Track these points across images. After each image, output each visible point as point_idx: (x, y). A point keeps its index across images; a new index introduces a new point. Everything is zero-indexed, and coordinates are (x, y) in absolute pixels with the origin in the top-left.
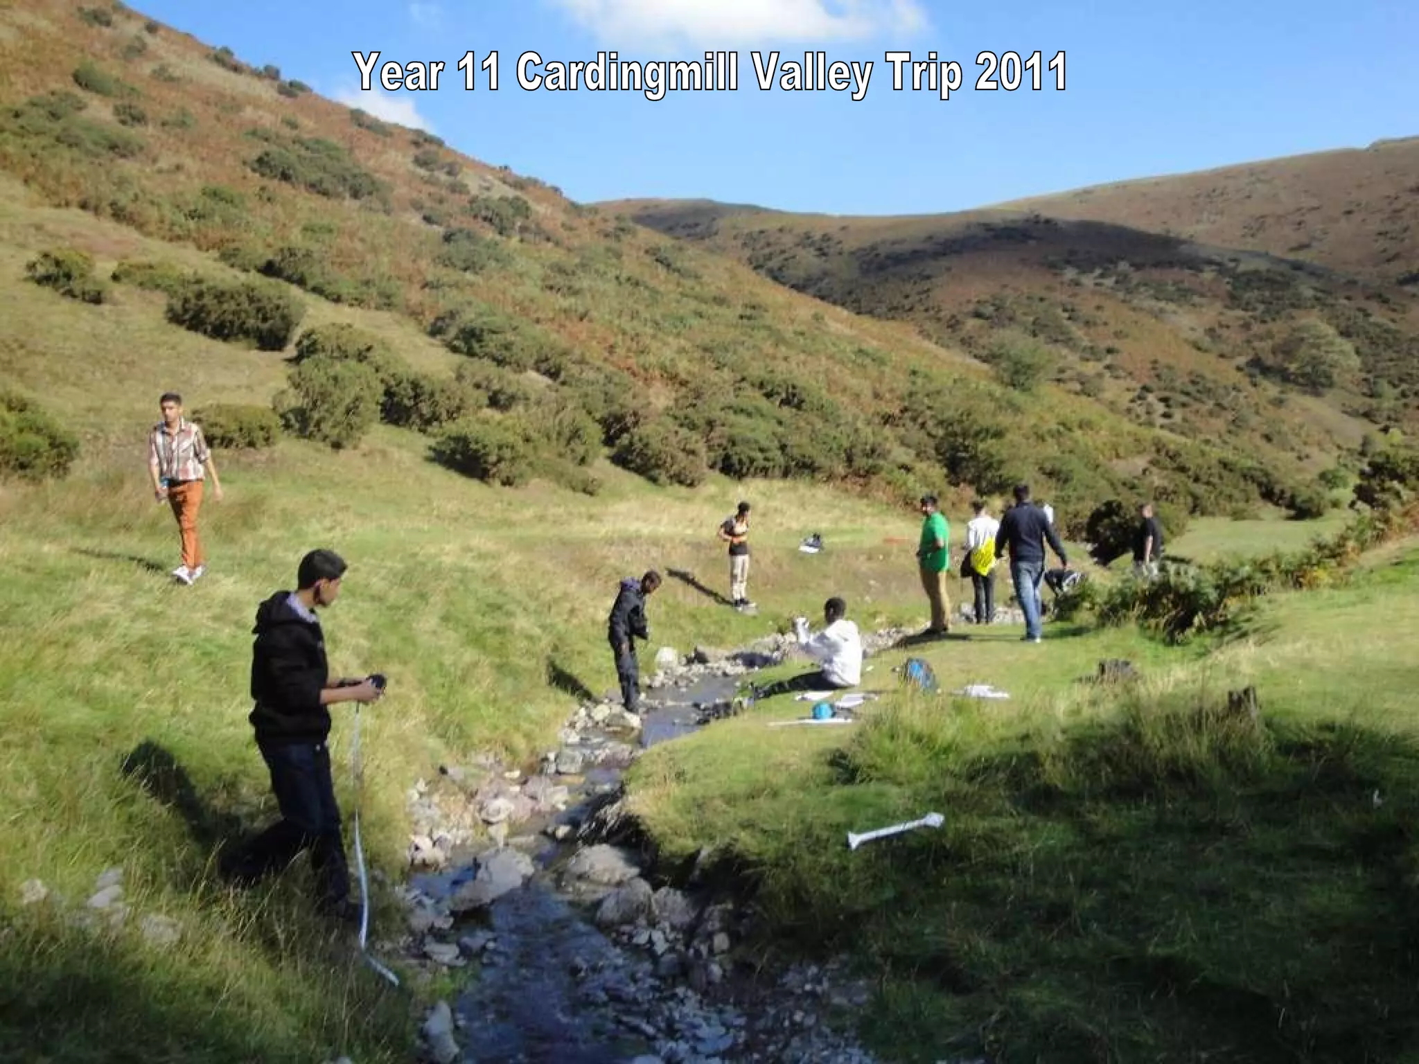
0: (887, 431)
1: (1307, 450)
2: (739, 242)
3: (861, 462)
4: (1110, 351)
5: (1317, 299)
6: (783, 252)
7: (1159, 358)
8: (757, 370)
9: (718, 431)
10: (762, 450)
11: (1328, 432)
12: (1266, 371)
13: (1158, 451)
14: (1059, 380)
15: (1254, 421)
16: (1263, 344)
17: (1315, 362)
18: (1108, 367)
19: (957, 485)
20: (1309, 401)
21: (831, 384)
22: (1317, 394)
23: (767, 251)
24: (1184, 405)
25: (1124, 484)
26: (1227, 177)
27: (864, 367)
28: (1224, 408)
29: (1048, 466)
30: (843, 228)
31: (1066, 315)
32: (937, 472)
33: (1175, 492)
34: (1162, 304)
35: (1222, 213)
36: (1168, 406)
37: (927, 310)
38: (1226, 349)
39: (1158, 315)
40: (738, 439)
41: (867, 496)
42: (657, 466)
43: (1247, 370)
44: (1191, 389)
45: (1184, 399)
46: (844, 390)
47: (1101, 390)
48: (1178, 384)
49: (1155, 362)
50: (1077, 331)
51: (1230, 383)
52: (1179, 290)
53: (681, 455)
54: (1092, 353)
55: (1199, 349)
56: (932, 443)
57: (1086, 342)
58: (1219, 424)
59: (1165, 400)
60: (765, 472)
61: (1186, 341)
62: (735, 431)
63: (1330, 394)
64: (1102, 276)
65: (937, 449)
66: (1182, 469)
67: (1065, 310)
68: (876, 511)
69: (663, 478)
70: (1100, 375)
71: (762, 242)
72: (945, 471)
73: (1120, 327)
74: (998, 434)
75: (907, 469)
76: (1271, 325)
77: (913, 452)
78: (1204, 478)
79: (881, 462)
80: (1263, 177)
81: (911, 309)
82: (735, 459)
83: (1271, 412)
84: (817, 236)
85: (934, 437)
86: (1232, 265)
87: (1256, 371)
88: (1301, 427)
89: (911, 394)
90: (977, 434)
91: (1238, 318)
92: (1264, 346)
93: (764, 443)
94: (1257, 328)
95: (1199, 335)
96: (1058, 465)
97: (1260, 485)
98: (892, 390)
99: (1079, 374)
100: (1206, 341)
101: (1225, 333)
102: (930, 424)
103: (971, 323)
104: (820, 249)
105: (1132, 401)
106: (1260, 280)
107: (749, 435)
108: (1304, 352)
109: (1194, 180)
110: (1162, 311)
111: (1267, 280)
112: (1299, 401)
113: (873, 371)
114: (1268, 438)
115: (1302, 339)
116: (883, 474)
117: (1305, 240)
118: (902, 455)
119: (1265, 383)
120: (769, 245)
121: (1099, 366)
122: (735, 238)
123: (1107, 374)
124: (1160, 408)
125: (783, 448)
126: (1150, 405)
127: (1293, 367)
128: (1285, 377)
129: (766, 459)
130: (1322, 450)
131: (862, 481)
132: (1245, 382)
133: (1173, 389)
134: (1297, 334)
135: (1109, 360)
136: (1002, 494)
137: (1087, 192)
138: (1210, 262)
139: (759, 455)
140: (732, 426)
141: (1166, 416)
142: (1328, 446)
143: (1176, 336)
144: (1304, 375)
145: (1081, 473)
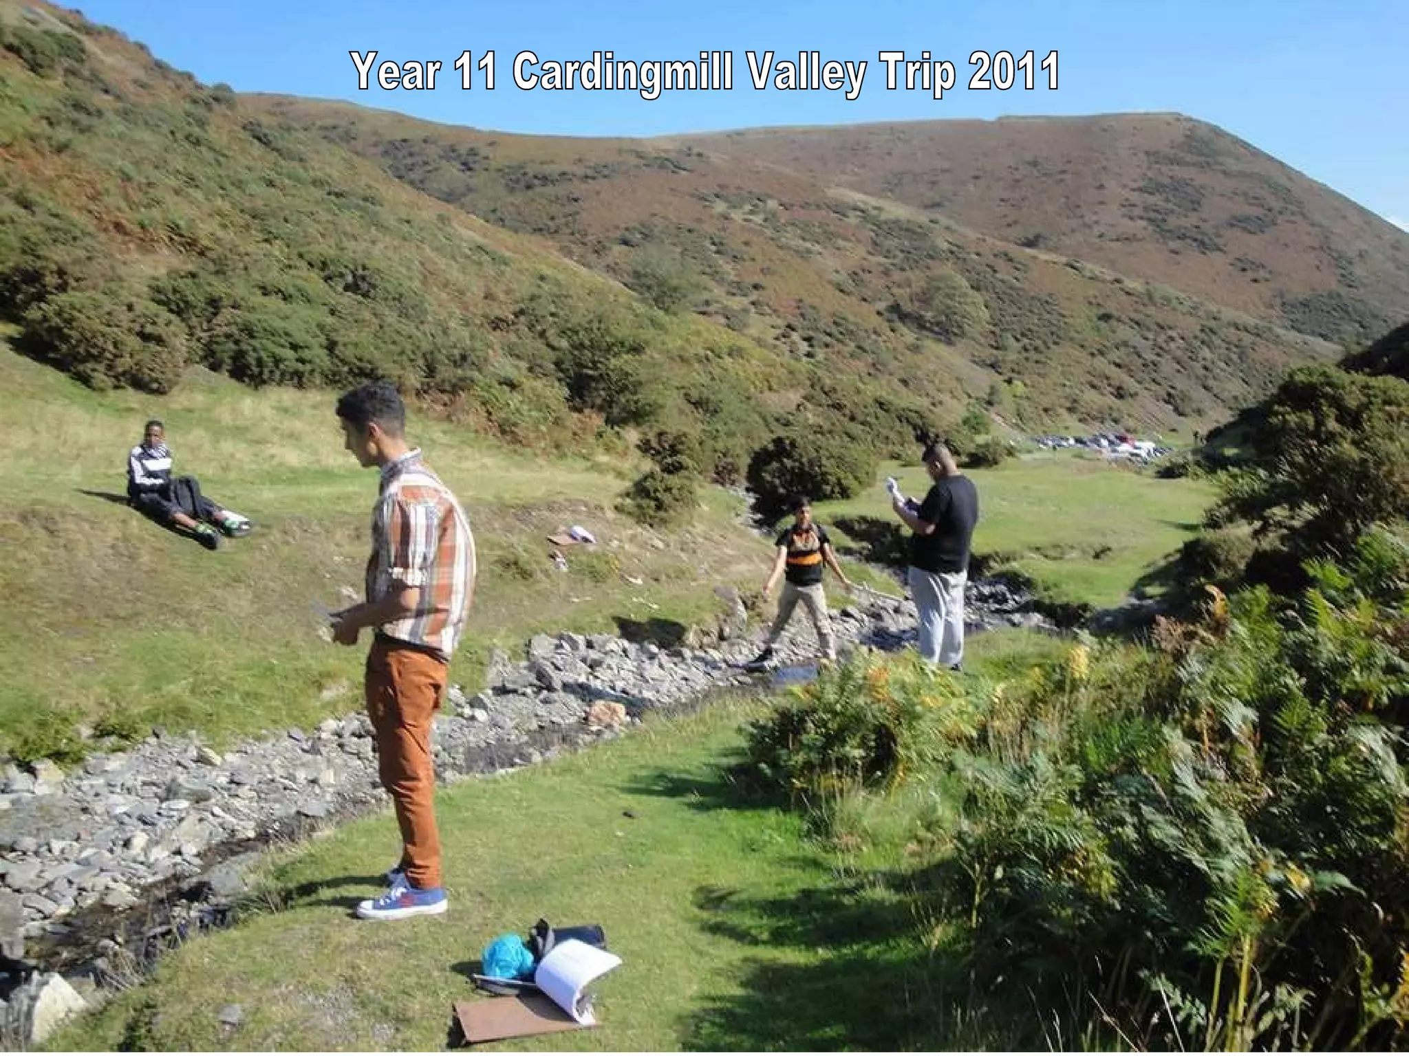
0: (494, 337)
1: (941, 397)
2: (381, 149)
3: (446, 372)
4: (756, 287)
5: (952, 252)
6: (426, 163)
7: (805, 296)
8: (324, 248)
9: (226, 314)
10: (294, 347)
11: (958, 379)
12: (903, 317)
13: (812, 386)
14: (704, 313)
15: (893, 365)
16: (901, 291)
17: (949, 312)
18: (753, 303)
19: (579, 411)
20: (942, 349)
21: (428, 276)
22: (949, 343)
23: (409, 161)
24: (827, 345)
25: (777, 420)
26: (871, 133)
27: (480, 264)
28: (865, 351)
29: (695, 395)
30: (492, 144)
31: (714, 248)
32: (557, 393)
33: (830, 432)
34: (808, 245)
35: (864, 166)
36: (811, 346)
37: (573, 234)
38: (868, 294)
39: (805, 255)
40: (257, 328)
41: (448, 418)
42: (90, 357)
43: (886, 314)
44: (834, 330)
45: (828, 339)
46: (446, 285)
47: (746, 325)
48: (821, 325)
49: (801, 301)
50: (727, 267)
51: (870, 327)
52: (825, 232)
53: (133, 342)
54: (737, 288)
55: (842, 291)
56: (552, 355)
57: (732, 277)
58: (861, 366)
59: (808, 339)
60: (298, 380)
61: (830, 282)
62: (253, 317)
63: (961, 344)
64: (752, 212)
65: (558, 364)
66: (838, 407)
67: (714, 244)
68: (455, 440)
69: (100, 377)
70: (745, 311)
71: (405, 152)
72: (566, 392)
73: (767, 264)
74: (636, 349)
75: (512, 386)
76: (909, 274)
77: (524, 365)
78: (861, 418)
79: (476, 374)
80: (902, 136)
81: (556, 232)
82: (251, 359)
83: (910, 357)
84: (463, 150)
85: (553, 348)
86: (875, 212)
87: (895, 317)
88: (935, 373)
89: (533, 298)
90: (609, 348)
91: (880, 264)
92: (902, 294)
93: (300, 337)
94: (897, 276)
95: (842, 278)
96: (706, 393)
97: (915, 427)
98: (508, 292)
99: (725, 308)
100: (849, 285)
101: (866, 276)
102: (551, 333)
103: (617, 249)
104: (464, 164)
105: (777, 339)
106: (901, 229)
107: (278, 324)
108: (939, 300)
109: (838, 133)
110: (809, 251)
111: (907, 230)
112: (933, 347)
113: (490, 270)
114: (905, 382)
115: (939, 289)
116: (478, 391)
117: (937, 199)
118: (508, 367)
119: (902, 329)
120: (411, 154)
121: (745, 301)
122: (376, 145)
123: (753, 309)
124: (804, 347)
125: (331, 347)
126: (794, 343)
127: (929, 315)
128: (920, 323)
129: (302, 361)
130: (954, 397)
131: (445, 398)
132: (885, 327)
133: (817, 329)
134: (935, 284)
135: (754, 296)
136: (638, 424)
137: (739, 133)
138: (855, 209)
139: (289, 354)
140: (252, 309)
141: (809, 355)
142: (959, 393)
143: (821, 277)
144: (938, 324)
145: (732, 404)
